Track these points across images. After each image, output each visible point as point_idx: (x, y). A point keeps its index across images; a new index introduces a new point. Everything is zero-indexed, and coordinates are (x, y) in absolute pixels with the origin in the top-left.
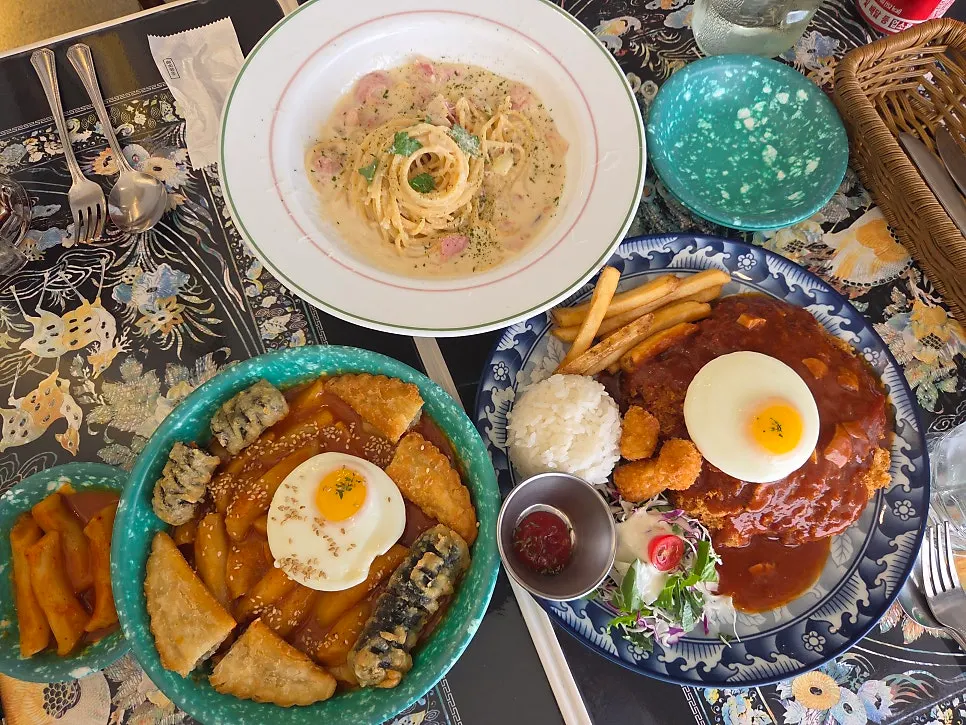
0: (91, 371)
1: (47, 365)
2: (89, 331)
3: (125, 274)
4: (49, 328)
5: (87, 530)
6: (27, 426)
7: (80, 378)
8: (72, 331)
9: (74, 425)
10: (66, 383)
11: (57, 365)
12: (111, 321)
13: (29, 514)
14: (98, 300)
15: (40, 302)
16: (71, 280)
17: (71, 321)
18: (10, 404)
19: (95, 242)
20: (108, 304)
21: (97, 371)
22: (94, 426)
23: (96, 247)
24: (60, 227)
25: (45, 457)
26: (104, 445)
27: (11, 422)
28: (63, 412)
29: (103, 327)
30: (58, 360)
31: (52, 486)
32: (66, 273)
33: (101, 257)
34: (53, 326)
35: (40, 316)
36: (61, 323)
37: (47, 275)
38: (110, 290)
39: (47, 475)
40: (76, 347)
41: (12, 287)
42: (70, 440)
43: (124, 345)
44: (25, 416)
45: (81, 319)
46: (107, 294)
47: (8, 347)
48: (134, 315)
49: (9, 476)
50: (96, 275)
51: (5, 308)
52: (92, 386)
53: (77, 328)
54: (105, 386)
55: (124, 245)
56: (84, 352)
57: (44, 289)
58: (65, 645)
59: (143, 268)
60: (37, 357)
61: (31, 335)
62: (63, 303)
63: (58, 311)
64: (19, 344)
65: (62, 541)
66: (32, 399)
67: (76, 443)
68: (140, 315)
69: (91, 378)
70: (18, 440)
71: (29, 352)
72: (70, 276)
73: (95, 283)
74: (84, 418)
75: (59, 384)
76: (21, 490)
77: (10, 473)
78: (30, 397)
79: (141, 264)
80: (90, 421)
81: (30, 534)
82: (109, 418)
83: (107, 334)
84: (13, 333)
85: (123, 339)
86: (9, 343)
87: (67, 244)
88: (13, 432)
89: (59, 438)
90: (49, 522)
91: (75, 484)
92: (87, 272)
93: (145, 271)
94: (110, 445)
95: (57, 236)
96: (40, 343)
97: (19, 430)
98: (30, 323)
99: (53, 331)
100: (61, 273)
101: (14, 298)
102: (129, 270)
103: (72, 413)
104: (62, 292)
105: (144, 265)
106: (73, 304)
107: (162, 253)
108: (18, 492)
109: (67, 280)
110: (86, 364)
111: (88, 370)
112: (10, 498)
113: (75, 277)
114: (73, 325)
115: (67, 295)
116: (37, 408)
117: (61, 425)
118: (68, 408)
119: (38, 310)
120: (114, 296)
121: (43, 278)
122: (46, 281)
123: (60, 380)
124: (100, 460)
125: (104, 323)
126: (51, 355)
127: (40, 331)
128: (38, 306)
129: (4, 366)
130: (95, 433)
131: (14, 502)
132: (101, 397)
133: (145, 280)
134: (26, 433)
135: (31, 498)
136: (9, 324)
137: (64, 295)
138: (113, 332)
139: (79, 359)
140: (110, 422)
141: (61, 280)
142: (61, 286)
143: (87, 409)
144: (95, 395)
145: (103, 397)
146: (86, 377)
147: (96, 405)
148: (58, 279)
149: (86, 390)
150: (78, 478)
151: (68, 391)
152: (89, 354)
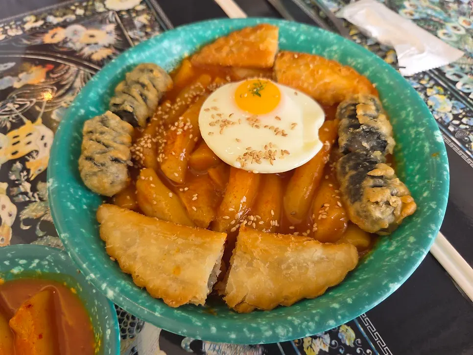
2: (29, 143)
3: (64, 101)
7: (17, 180)
8: (14, 144)
9: (8, 221)
10: (4, 186)
12: (49, 134)
14: (39, 120)
16: (18, 109)
17: (15, 137)
21: (34, 173)
22: (27, 221)
24: (13, 76)
29: (42, 139)
32: (15, 104)
36: (6, 139)
38: (50, 113)
40: (17, 156)
42: (2, 236)
45: (23, 135)
46: (47, 115)
50: (39, 104)
52: (27, 186)
53: (18, 142)
54: (41, 186)
55: (64, 83)
56: (23, 160)
62: (9, 125)
63: (4, 131)
67: (8, 238)
69: (28, 180)
72: (17, 106)
73: (37, 108)
74: (18, 215)
80: (24, 216)
82: (42, 213)
83: (45, 144)
87: (17, 85)
92: (31, 102)
94: (42, 237)
95: (10, 81)
100: (10, 105)
102: (68, 98)
103: (7, 211)
104: (9, 118)
106: (17, 125)
109: (14, 109)
110: (25, 169)
111: (25, 173)
114: (16, 140)
115: (13, 119)
118: (4, 206)
125: (43, 136)
130: (28, 228)
132: (36, 195)
137: (11, 119)
139: (18, 165)
140: (43, 216)
141: (9, 109)
142: (9, 113)
143: (21, 206)
144: (30, 194)
145: (38, 194)
146: (23, 180)
147: (30, 202)
148: (7, 109)
149: (22, 190)
150: (7, 263)
151: (5, 193)
152: (28, 161)
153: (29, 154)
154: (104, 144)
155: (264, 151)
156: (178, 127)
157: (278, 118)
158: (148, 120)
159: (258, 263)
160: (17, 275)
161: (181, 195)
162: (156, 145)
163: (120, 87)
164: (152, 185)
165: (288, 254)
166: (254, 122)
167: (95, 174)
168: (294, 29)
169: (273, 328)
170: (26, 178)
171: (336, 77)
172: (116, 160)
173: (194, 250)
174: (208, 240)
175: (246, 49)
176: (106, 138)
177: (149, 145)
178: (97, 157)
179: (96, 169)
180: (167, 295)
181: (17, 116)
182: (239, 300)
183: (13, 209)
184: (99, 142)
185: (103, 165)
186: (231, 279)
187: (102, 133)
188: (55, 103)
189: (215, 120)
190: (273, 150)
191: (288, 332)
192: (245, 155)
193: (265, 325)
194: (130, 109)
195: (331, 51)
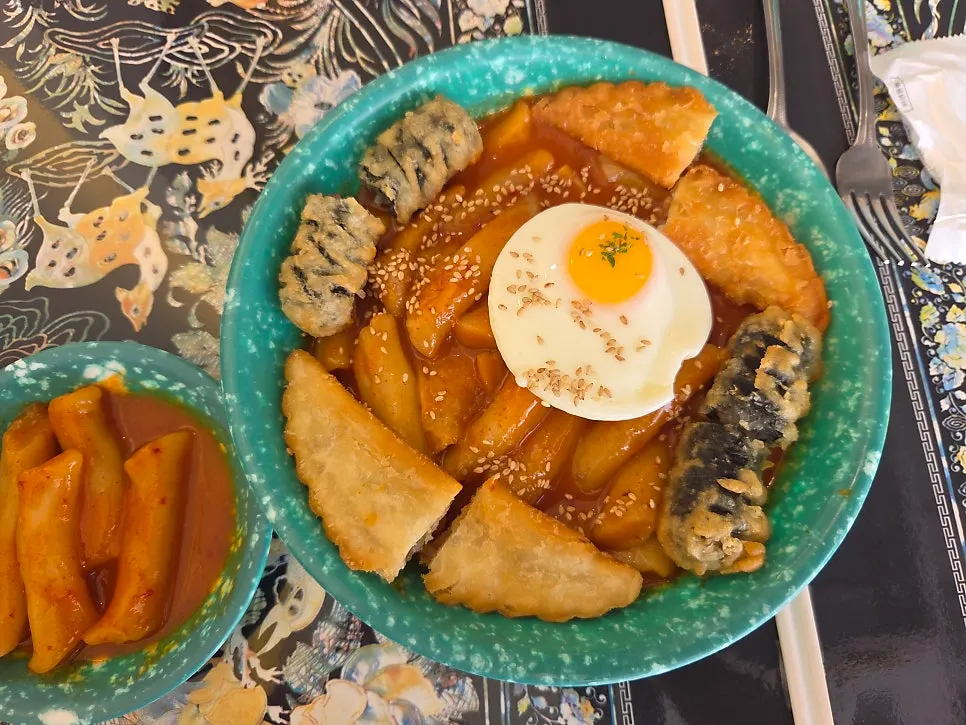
0: (196, 205)
1: (134, 174)
2: (211, 140)
3: (289, 71)
4: (152, 119)
5: (129, 464)
6: (77, 260)
7: (178, 209)
8: (186, 133)
9: (150, 281)
10: (155, 211)
11: (150, 178)
12: (248, 134)
13: (43, 407)
14: (238, 97)
15: (150, 75)
16: (205, 56)
17: (190, 118)
18: (61, 218)
19: (256, 9)
20: (251, 108)
21: (207, 206)
22: (179, 293)
23: (254, 17)
25: (91, 320)
26: (185, 328)
27: (54, 247)
28: (138, 256)
29: (234, 141)
30: (153, 172)
31: (92, 372)
32: (202, 42)
33: (260, 33)
34: (159, 118)
35: (144, 96)
36: (173, 116)
37: (171, 38)
38: (259, 88)
39: (90, 351)
40: (185, 160)
41: (115, 41)
42: (136, 303)
43: (259, 179)
44: (77, 243)
45: (203, 120)
46: (253, 91)
47: (82, 129)
48: (285, 137)
49: (28, 331)
50: (244, 60)
51: (96, 69)
52: (190, 227)
53: (193, 131)
54: (213, 234)
55: (298, 27)
56: (195, 172)
57: (162, 56)
58: (45, 657)
59: (317, 68)
60: (121, 158)
61: (122, 120)
62: (184, 87)
63: (174, 97)
64: (102, 128)
65: (85, 470)
66: (96, 221)
68: (293, 139)
69: (194, 215)
70: (56, 279)
71: (111, 146)
72: (205, 49)
73: (240, 69)
74: (168, 275)
75: (144, 208)
76: (41, 366)
77: (31, 326)
78: (94, 215)
79: (317, 62)
80: (174, 283)
81: (37, 443)
82: (206, 288)
83: (237, 153)
84: (96, 111)
85: (260, 167)
86: (86, 124)
88: (52, 264)
89: (121, 294)
90: (71, 432)
91: (132, 379)
92: (232, 49)
93: (318, 73)
94: (195, 330)
96: (133, 137)
97: (63, 264)
98: (125, 103)
99: (157, 124)
100: (193, 41)
101: (112, 57)
102: (297, 66)
103: (151, 261)
104: (186, 69)
105: (321, 66)
106: (199, 92)
107: (352, 54)
108: (35, 366)
109: (199, 54)
110: (193, 191)
111: (193, 200)
112: (20, 373)
113: (214, 52)
114: (190, 125)
115: (193, 75)
116: (100, 237)
117: (128, 275)
118: (148, 252)
119: (144, 86)
120: (263, 99)
121: (164, 41)
122: (168, 45)
123: (149, 204)
124: (173, 350)
125: (237, 136)
126: (143, 160)
127: (138, 118)
128: (146, 79)
129: (69, 157)
130: (177, 305)
131: (26, 381)
132: (201, 249)
133: (317, 89)
134: (72, 271)
135: (54, 382)
136: (94, 93)
137: (189, 75)
138: (247, 152)
139: (184, 179)
140: (206, 292)
141: (191, 51)
142: (188, 59)
143: (175, 261)
144: (194, 244)
145: (205, 250)
146: (188, 212)
147: (190, 259)
148: (185, 49)
149: (183, 231)
150: (138, 370)
151: (155, 227)
152: (202, 176)
153: (207, 164)
154: (328, 257)
155: (573, 376)
156: (457, 265)
157: (624, 320)
158: (416, 215)
159: (489, 546)
160: (148, 391)
161: (422, 379)
162: (413, 276)
163: (387, 138)
164: (383, 350)
165: (539, 550)
166: (581, 312)
167: (301, 304)
168: (747, 122)
169: (468, 653)
170: (192, 209)
171: (771, 260)
172: (339, 291)
173: (406, 497)
174: (432, 487)
175: (637, 135)
176: (335, 248)
177: (401, 276)
178: (312, 278)
179: (304, 298)
180: (346, 547)
181: (202, 73)
182: (444, 587)
183: (162, 263)
184: (322, 250)
185: (317, 295)
186: (444, 552)
187: (331, 235)
188: (273, 68)
189: (519, 283)
190: (589, 379)
191: (486, 666)
192: (541, 371)
193: (460, 643)
194: (390, 194)
195: (793, 197)
